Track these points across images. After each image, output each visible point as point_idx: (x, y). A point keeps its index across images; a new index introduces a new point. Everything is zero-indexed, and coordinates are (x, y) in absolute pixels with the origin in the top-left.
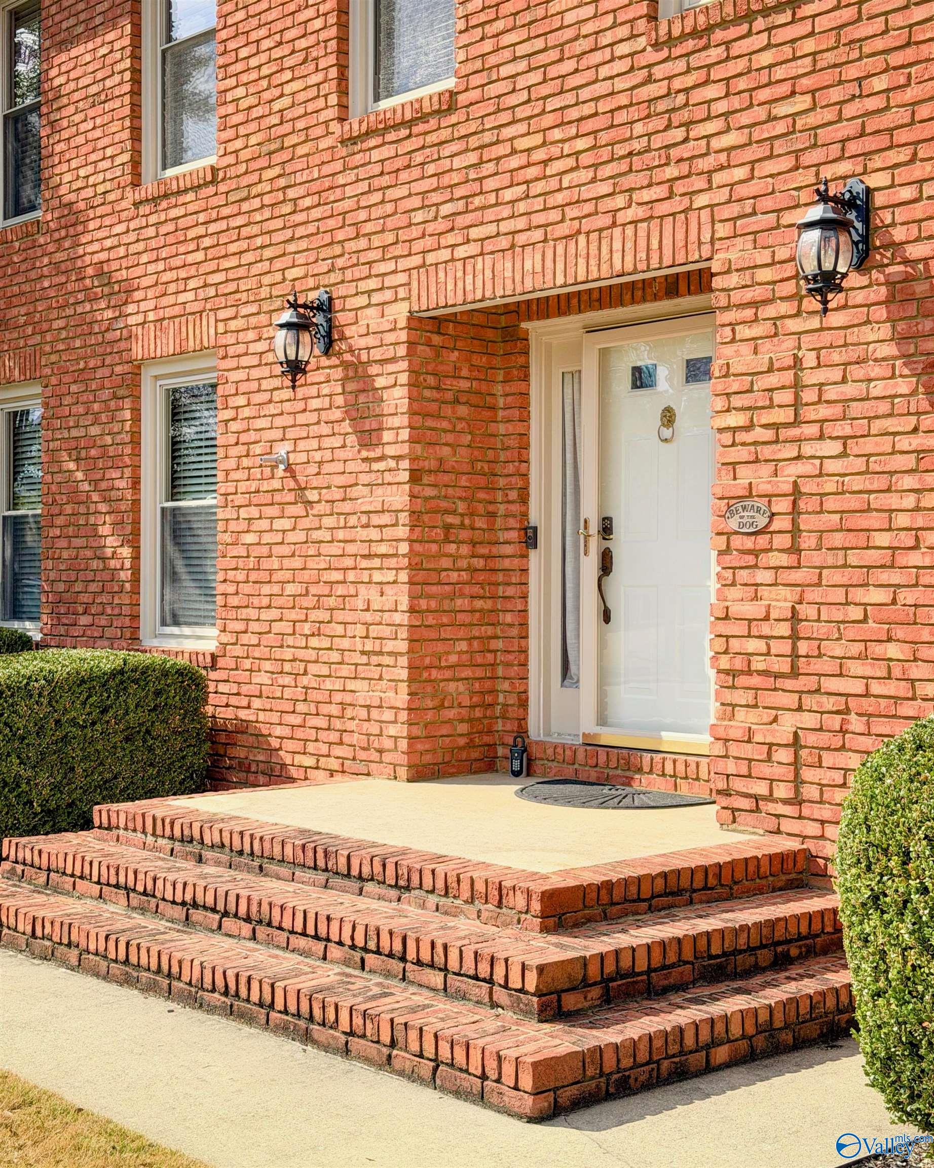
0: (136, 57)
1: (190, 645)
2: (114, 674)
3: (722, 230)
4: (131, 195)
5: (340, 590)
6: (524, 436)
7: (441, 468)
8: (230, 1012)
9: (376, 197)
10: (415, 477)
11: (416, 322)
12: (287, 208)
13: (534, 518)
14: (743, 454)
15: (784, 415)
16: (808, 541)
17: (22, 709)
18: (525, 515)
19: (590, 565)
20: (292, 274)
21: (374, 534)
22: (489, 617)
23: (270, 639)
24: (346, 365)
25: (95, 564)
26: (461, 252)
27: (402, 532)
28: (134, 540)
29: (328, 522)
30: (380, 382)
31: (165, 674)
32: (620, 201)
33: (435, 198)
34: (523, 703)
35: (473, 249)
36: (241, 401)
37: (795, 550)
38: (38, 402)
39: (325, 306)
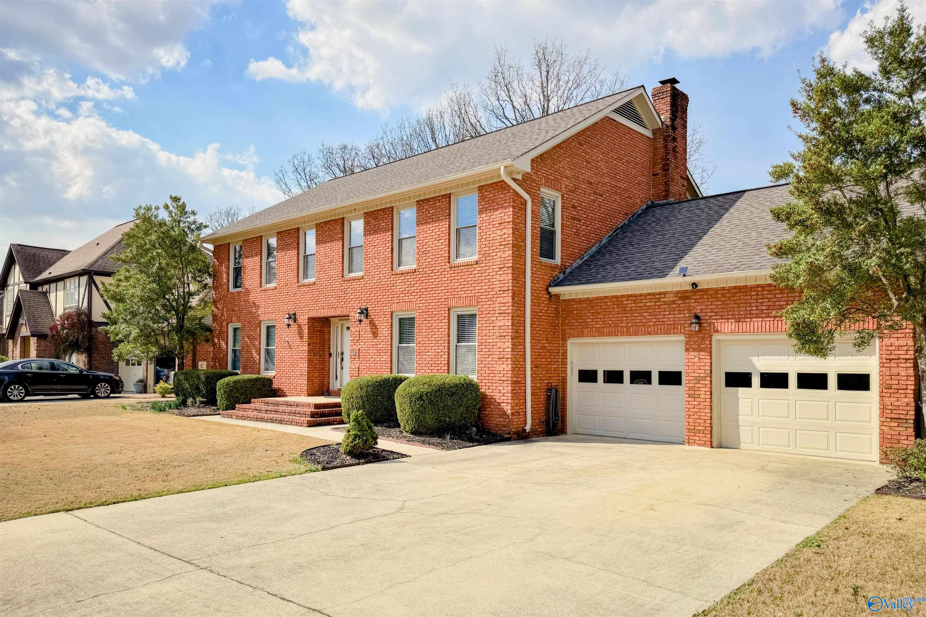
0: (261, 263)
1: (270, 374)
2: (255, 379)
3: (351, 310)
4: (260, 289)
5: (296, 364)
6: (330, 338)
7: (314, 343)
8: (271, 422)
9: (303, 297)
10: (309, 345)
11: (309, 319)
12: (288, 296)
13: (331, 352)
14: (353, 344)
15: (358, 338)
16: (360, 357)
17: (239, 384)
18: (330, 351)
19: (339, 360)
20: (289, 308)
21: (302, 354)
22: (323, 369)
23: (285, 373)
24: (298, 325)
25: (252, 359)
26: (316, 308)
27: (307, 354)
28: (259, 354)
29: (295, 352)
30: (303, 328)
31: (265, 379)
32: (338, 303)
33: (312, 298)
34: (329, 384)
35: (318, 308)
36: (280, 329)
37: (359, 358)
38: (240, 326)
39: (295, 314)
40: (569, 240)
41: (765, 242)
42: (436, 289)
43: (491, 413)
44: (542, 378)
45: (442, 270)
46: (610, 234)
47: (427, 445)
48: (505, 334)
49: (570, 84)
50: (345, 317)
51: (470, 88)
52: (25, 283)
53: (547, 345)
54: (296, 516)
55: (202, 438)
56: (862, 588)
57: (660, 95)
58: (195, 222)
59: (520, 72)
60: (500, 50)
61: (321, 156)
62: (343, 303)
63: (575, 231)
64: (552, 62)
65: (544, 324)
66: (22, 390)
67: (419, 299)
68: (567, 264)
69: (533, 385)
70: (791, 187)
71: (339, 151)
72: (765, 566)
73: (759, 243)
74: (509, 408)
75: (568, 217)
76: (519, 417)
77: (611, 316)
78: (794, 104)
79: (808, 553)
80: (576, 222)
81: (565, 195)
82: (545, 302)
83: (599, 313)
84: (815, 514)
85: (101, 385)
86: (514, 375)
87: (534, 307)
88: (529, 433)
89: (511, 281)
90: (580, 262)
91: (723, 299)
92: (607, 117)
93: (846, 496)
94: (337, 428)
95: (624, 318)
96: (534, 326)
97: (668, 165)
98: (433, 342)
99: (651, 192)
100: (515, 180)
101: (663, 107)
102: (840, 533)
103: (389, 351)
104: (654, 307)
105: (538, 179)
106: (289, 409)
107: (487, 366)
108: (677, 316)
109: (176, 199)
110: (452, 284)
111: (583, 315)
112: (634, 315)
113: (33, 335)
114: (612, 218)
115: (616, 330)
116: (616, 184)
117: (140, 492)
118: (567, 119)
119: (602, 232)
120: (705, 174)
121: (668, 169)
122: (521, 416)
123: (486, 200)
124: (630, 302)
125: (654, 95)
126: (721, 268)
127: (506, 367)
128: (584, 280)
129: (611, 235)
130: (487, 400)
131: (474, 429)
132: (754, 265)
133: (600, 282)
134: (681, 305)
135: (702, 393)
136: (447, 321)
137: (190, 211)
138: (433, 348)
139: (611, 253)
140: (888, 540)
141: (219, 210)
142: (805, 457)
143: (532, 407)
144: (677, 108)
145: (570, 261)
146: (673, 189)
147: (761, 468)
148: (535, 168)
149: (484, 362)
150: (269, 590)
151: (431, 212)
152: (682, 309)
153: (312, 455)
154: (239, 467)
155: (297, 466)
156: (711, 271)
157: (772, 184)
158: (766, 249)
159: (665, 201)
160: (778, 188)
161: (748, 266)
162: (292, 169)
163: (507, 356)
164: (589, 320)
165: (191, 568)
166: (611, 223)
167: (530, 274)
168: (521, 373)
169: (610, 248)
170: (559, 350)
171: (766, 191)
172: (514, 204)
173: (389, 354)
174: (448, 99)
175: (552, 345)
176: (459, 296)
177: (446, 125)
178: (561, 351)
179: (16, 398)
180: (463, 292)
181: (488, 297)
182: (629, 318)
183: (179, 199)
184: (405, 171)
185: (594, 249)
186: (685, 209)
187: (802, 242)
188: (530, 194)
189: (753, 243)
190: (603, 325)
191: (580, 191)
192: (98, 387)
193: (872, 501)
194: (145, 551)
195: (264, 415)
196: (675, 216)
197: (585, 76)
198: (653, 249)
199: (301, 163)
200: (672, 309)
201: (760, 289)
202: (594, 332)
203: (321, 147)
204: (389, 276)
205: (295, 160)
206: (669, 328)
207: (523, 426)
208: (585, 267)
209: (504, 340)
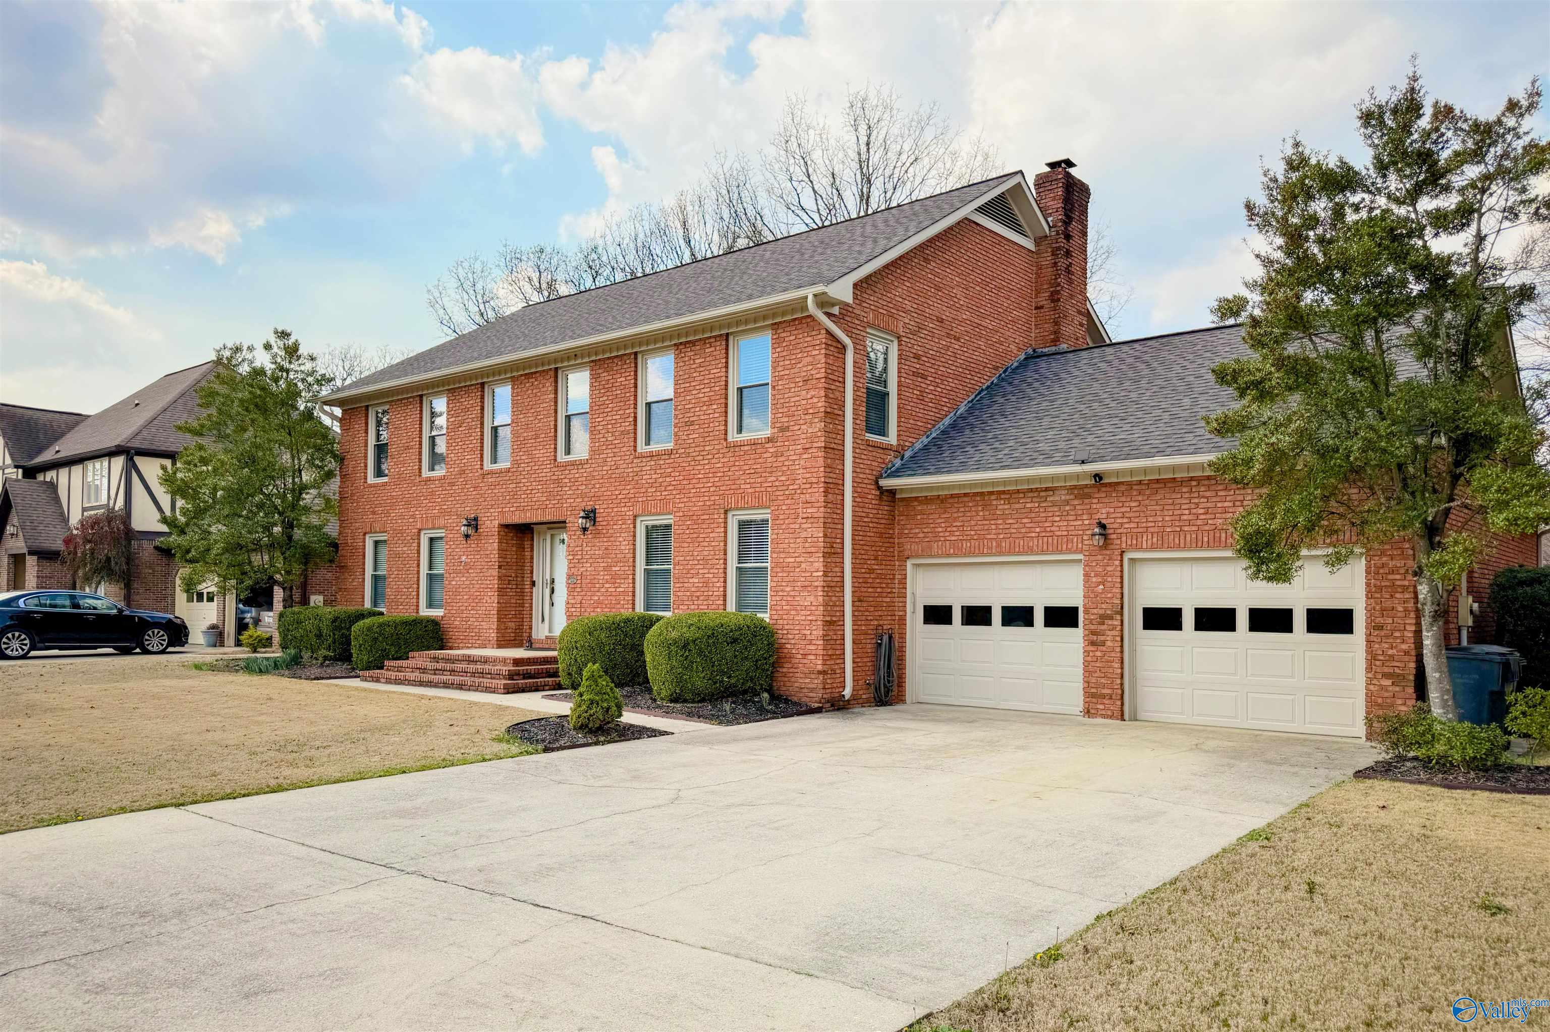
0: (421, 437)
1: (435, 614)
2: (412, 619)
3: (569, 513)
4: (418, 479)
5: (479, 597)
6: (532, 556)
7: (507, 565)
8: (445, 687)
9: (490, 491)
10: (500, 567)
11: (501, 526)
12: (466, 490)
13: (534, 579)
14: (572, 565)
15: (580, 557)
16: (584, 586)
17: (385, 630)
18: (532, 577)
19: (547, 592)
20: (467, 509)
21: (488, 582)
22: (522, 605)
23: (459, 611)
24: (481, 536)
25: (405, 590)
26: (511, 509)
27: (496, 582)
28: (417, 582)
29: (476, 578)
30: (491, 541)
31: (428, 621)
32: (548, 502)
33: (505, 494)
34: (531, 629)
35: (514, 509)
36: (449, 543)
37: (581, 587)
38: (385, 538)
39: (476, 519)
40: (910, 408)
41: (1203, 413)
42: (705, 480)
43: (791, 670)
44: (869, 618)
45: (715, 452)
46: (970, 399)
47: (696, 719)
48: (813, 550)
49: (904, 157)
50: (559, 525)
51: (746, 159)
52: (17, 467)
53: (876, 567)
54: (524, 810)
55: (343, 709)
56: (1320, 885)
57: (1047, 184)
58: (312, 373)
59: (824, 137)
60: (794, 100)
61: (502, 264)
62: (556, 502)
63: (918, 393)
64: (875, 121)
65: (872, 534)
66: (25, 639)
67: (678, 496)
68: (907, 444)
69: (856, 627)
70: (1243, 332)
71: (532, 256)
72: (1193, 864)
73: (1193, 414)
74: (820, 662)
75: (907, 372)
76: (834, 676)
77: (973, 523)
78: (1249, 207)
79: (1253, 846)
80: (919, 379)
81: (904, 339)
82: (873, 502)
83: (955, 518)
84: (1267, 802)
85: (153, 632)
86: (826, 612)
87: (857, 509)
88: (848, 701)
89: (822, 469)
90: (926, 441)
91: (1140, 498)
92: (966, 219)
93: (1314, 781)
94: (552, 695)
95: (993, 527)
96: (857, 538)
97: (1058, 292)
98: (701, 562)
99: (1033, 335)
100: (829, 315)
101: (1052, 203)
102: (1299, 824)
103: (631, 577)
104: (1037, 510)
105: (863, 314)
106: (472, 667)
107: (785, 598)
108: (1072, 523)
109: (284, 335)
110: (730, 473)
111: (931, 521)
112: (1008, 522)
113: (31, 553)
114: (973, 373)
115: (981, 544)
116: (979, 322)
117: (278, 781)
118: (905, 220)
119: (959, 395)
120: (1115, 303)
121: (1059, 300)
122: (838, 676)
123: (784, 344)
124: (1002, 502)
125: (1038, 185)
126: (1137, 452)
127: (814, 600)
128: (932, 469)
129: (973, 400)
130: (786, 651)
131: (766, 695)
132: (1185, 447)
133: (957, 471)
134: (1078, 507)
135: (1108, 638)
136: (722, 530)
137: (305, 354)
138: (701, 571)
139: (972, 427)
140: (1364, 832)
141: (331, 349)
142: (1260, 732)
143: (854, 662)
144: (1073, 206)
145: (910, 440)
146: (1067, 329)
147: (1194, 747)
148: (859, 297)
149: (781, 593)
150: (513, 896)
151: (697, 361)
152: (1080, 512)
153: (523, 731)
154: (417, 748)
155: (505, 746)
156: (1122, 457)
157: (1214, 326)
158: (1203, 424)
159: (1053, 349)
160: (1223, 331)
161: (1176, 448)
162: (454, 283)
163: (816, 584)
164: (940, 530)
165: (394, 873)
166: (972, 382)
167: (851, 459)
168: (838, 609)
169: (971, 420)
170: (894, 575)
171: (1207, 336)
172: (828, 352)
173: (631, 581)
174: (711, 176)
175: (883, 567)
176: (742, 491)
177: (707, 217)
178: (897, 577)
179: (15, 653)
180: (748, 486)
181: (787, 492)
182: (1001, 527)
183: (289, 335)
184: (652, 296)
185: (947, 421)
186: (1085, 361)
187: (1254, 413)
188: (851, 337)
189: (1186, 414)
190: (961, 538)
191: (926, 332)
192: (149, 635)
193: (1348, 786)
194: (315, 853)
195: (433, 677)
196: (1069, 373)
197: (927, 143)
198: (1035, 423)
199: (470, 275)
200: (1065, 513)
201: (1194, 483)
202: (948, 548)
203: (502, 249)
204: (630, 461)
205: (460, 268)
206: (1060, 541)
207: (841, 690)
208: (934, 449)
209: (811, 560)
